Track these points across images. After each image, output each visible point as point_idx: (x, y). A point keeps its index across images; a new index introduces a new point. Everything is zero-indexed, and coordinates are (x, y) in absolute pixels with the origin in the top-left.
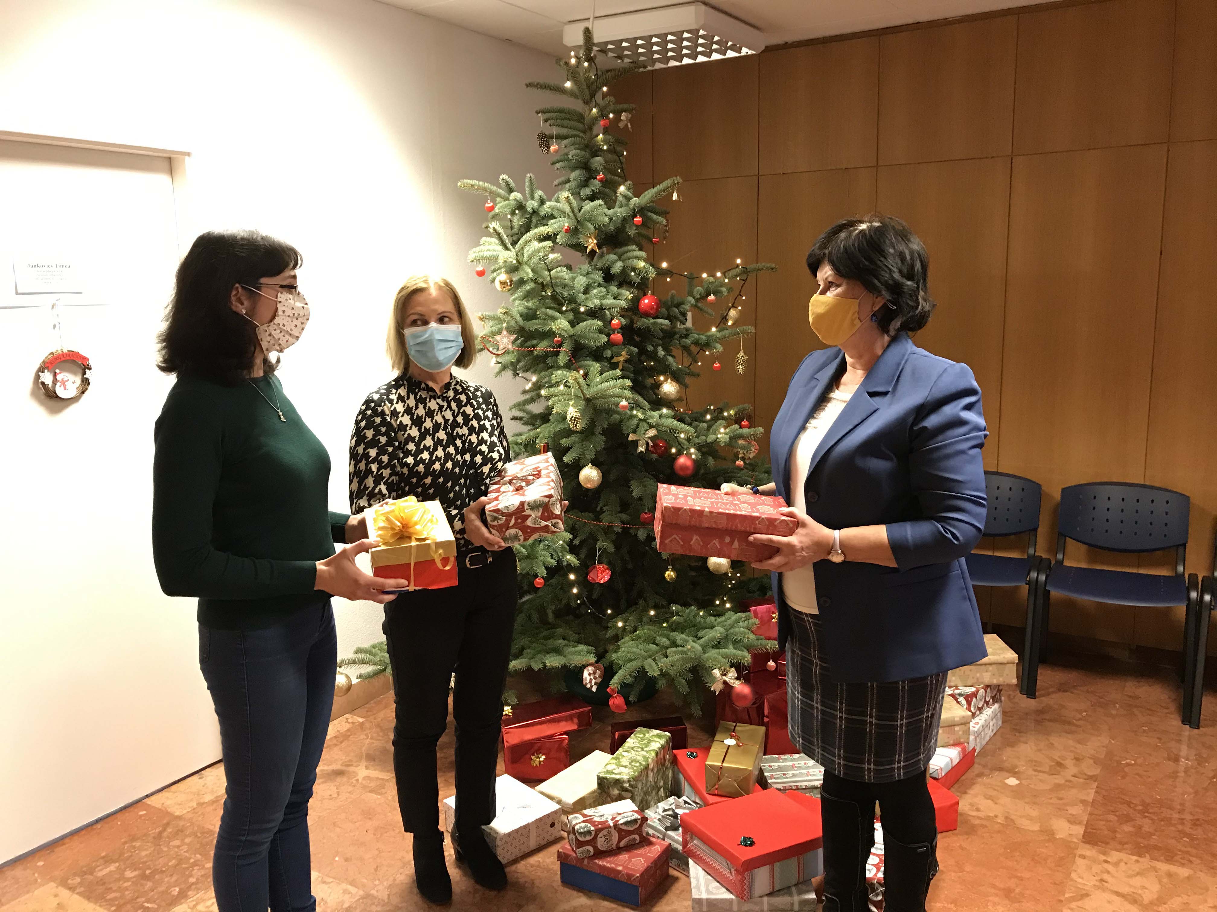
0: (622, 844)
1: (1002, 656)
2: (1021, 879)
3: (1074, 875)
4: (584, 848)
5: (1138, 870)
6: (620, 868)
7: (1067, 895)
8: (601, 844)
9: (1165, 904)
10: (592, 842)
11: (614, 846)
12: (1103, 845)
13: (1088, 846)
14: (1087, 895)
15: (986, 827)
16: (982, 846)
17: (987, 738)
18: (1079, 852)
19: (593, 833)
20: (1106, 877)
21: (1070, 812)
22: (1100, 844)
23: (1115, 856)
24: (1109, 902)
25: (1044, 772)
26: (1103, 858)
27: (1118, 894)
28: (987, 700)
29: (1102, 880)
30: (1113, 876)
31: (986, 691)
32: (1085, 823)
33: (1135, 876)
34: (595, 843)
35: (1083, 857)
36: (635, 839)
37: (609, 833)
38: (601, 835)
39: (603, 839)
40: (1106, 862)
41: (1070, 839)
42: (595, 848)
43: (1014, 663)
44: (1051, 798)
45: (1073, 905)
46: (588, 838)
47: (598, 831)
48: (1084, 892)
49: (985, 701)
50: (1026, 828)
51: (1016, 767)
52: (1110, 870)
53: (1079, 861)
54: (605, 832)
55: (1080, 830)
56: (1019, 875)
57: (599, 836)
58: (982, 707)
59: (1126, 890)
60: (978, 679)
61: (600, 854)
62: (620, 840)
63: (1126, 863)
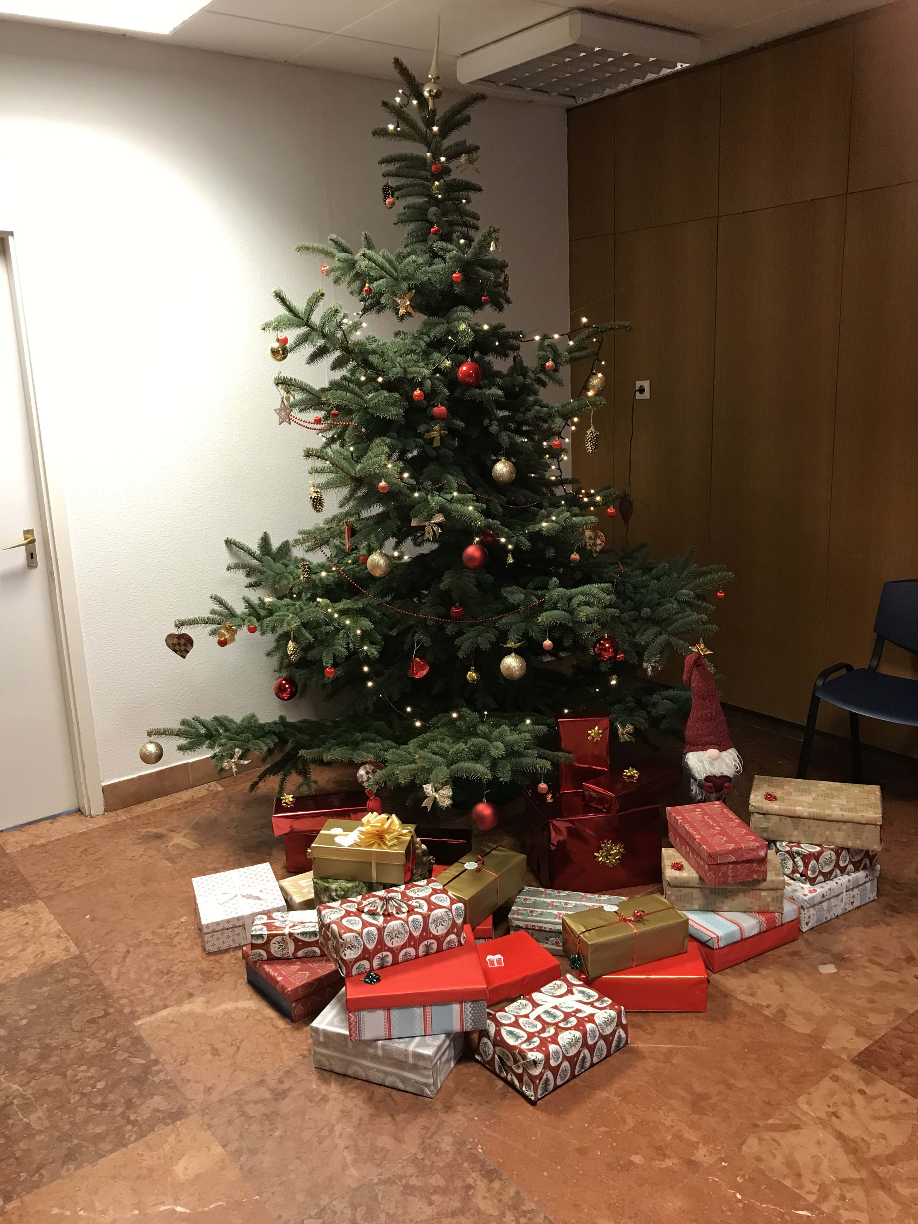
0: (300, 954)
1: (860, 814)
2: (730, 1087)
3: (802, 1101)
4: (256, 951)
5: (895, 1112)
6: (280, 979)
7: (770, 1121)
8: (274, 949)
9: (892, 1164)
10: (266, 946)
11: (291, 954)
12: (877, 1070)
13: (854, 1067)
14: (797, 1127)
15: (745, 1016)
16: (718, 1038)
17: (838, 911)
18: (837, 1072)
19: (266, 937)
20: (844, 1112)
21: (869, 1020)
22: (873, 1067)
23: (882, 1086)
24: (819, 1143)
25: (880, 965)
26: (862, 1085)
27: (840, 1136)
28: (842, 864)
29: (835, 1114)
30: (853, 1113)
31: (838, 855)
32: (877, 1037)
33: (884, 1118)
34: (267, 948)
35: (836, 1079)
36: (314, 952)
37: (284, 941)
38: (273, 941)
39: (277, 945)
40: (862, 1092)
41: (837, 1054)
42: (268, 952)
43: (876, 825)
44: (859, 999)
45: (767, 1135)
46: (260, 942)
47: (271, 937)
48: (797, 1122)
49: (837, 865)
50: (793, 1028)
51: (850, 951)
52: (857, 1103)
53: (827, 1084)
54: (279, 939)
55: (861, 1044)
56: (733, 1081)
57: (272, 942)
58: (831, 872)
59: (853, 1132)
60: (827, 837)
61: (272, 959)
62: (297, 950)
63: (887, 1101)
